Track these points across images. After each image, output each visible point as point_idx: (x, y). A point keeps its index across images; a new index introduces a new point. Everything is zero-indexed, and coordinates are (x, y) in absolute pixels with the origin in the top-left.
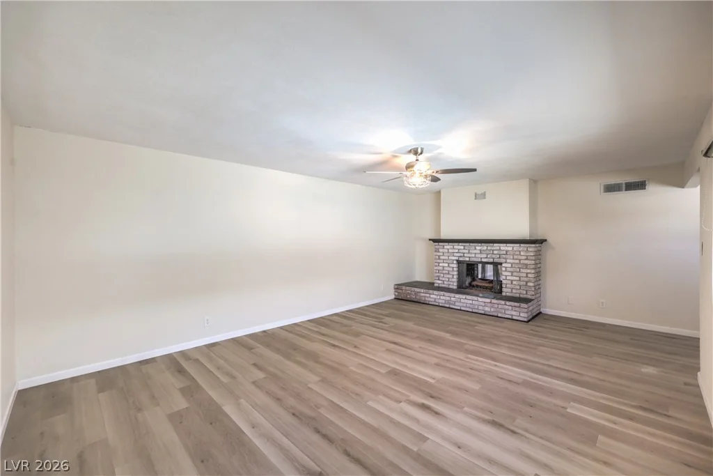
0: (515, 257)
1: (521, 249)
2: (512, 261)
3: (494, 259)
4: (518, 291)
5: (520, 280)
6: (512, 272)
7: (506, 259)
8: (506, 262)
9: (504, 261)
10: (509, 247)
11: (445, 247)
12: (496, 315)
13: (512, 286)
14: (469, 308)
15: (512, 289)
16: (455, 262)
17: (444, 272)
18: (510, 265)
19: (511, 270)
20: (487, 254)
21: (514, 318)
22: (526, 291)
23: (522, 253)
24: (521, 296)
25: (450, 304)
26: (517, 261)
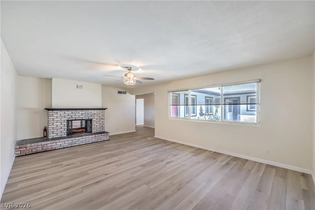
0: (98, 116)
1: (100, 112)
2: (96, 117)
3: (88, 117)
4: (99, 130)
5: (100, 125)
6: (97, 122)
7: (94, 117)
8: (94, 118)
9: (93, 118)
10: (95, 112)
11: (58, 113)
12: (97, 141)
13: (97, 128)
14: (84, 142)
15: (97, 129)
16: (66, 121)
17: (58, 128)
18: (96, 119)
19: (97, 121)
20: (85, 115)
21: (105, 140)
22: (102, 129)
23: (101, 114)
24: (100, 131)
25: (72, 144)
26: (99, 117)
